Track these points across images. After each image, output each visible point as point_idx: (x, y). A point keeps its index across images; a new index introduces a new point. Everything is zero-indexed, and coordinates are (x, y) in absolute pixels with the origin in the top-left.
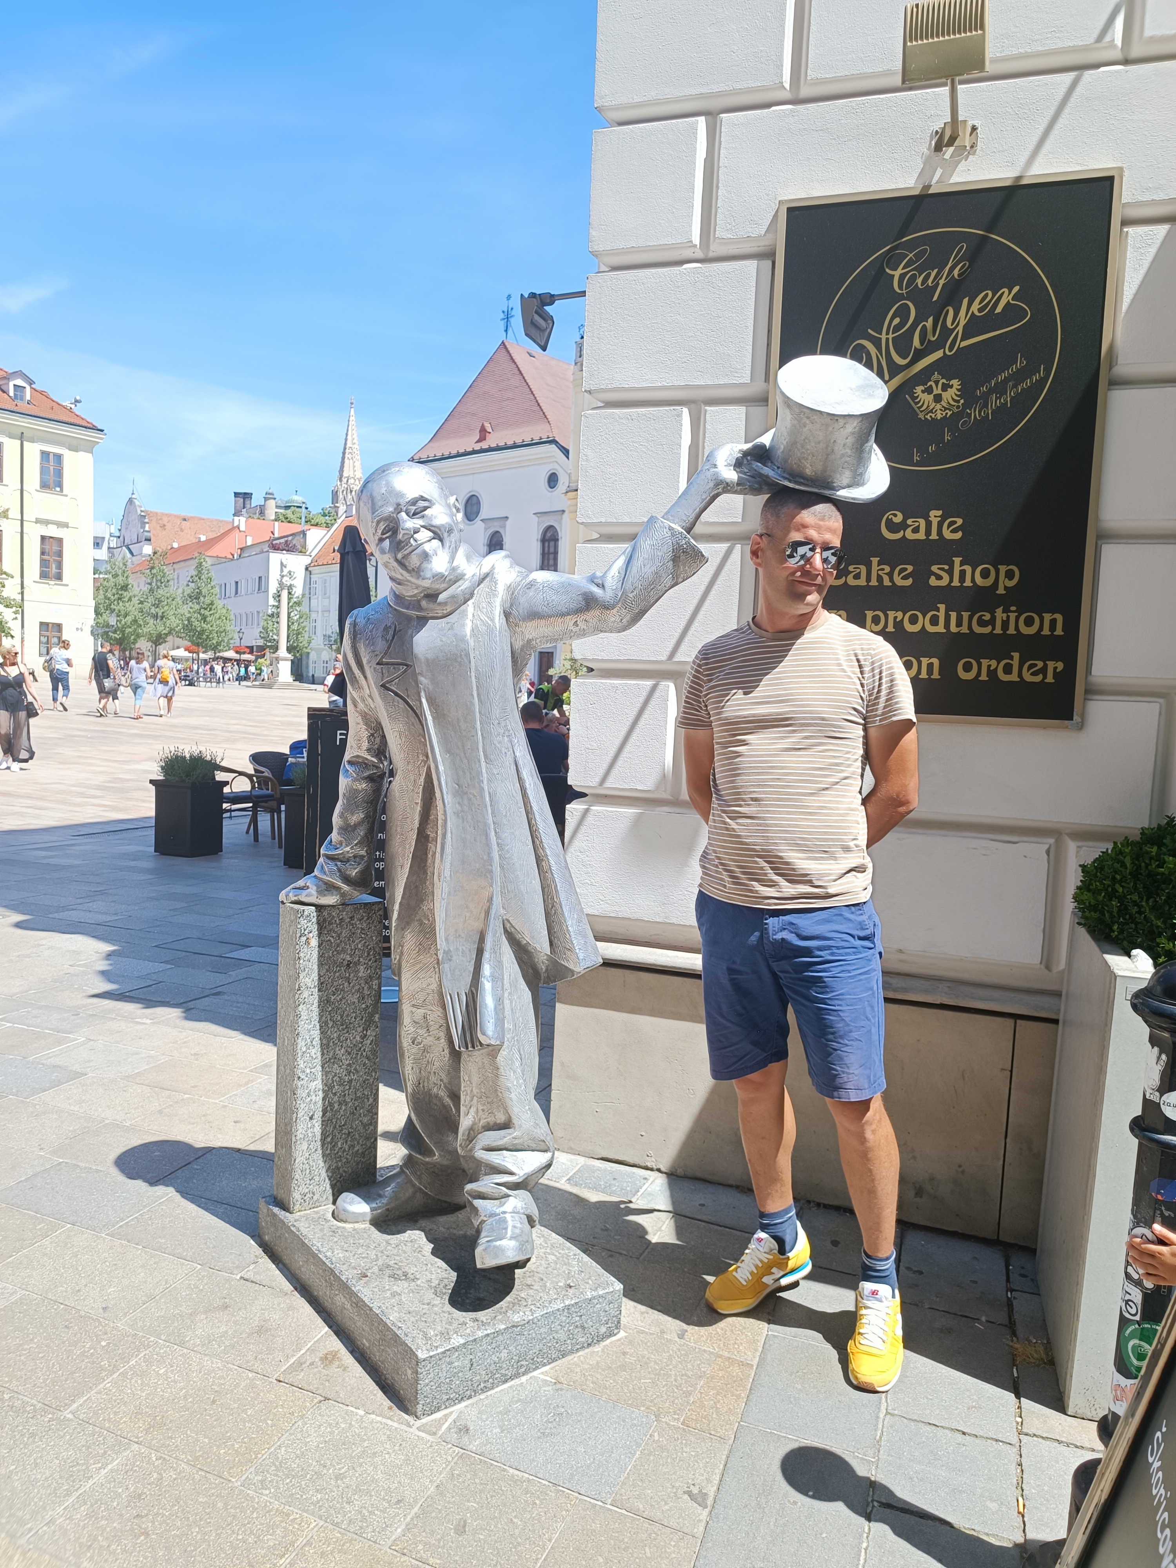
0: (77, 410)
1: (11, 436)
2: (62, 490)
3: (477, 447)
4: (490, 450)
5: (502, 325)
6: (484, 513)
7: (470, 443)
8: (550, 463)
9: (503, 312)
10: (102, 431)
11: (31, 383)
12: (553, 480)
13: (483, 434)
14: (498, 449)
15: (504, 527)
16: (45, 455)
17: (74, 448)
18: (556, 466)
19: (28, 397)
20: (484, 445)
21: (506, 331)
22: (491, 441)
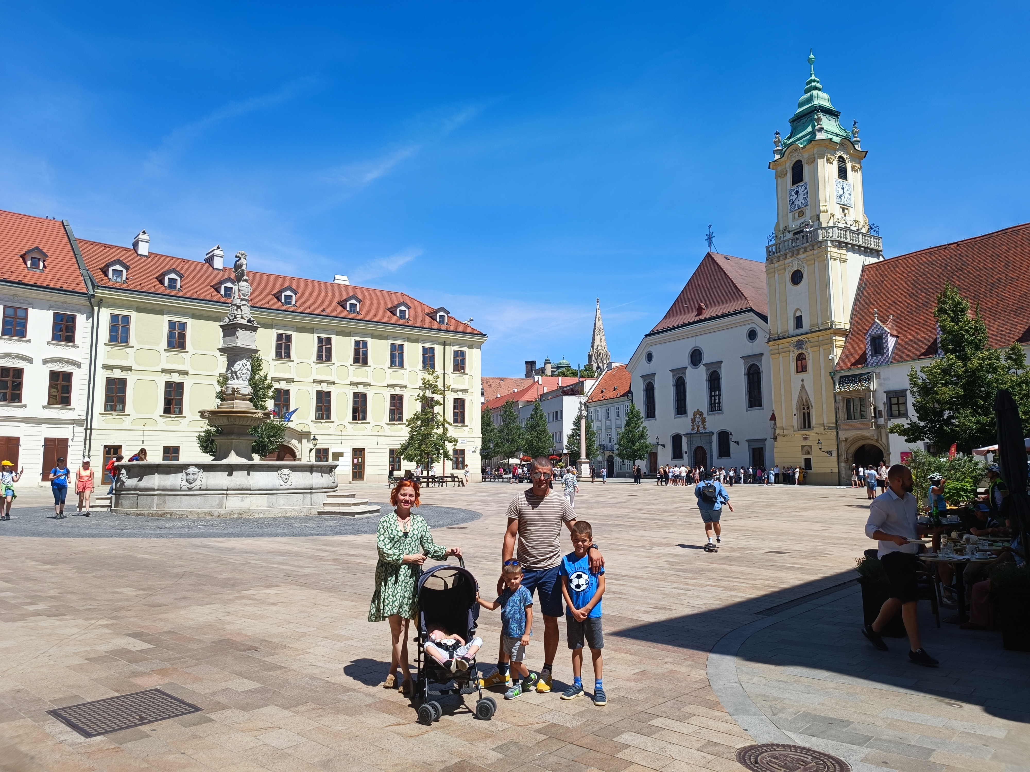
0: (471, 325)
1: (439, 344)
2: (464, 371)
3: (697, 319)
4: (706, 320)
5: (707, 243)
6: (705, 360)
7: (691, 317)
8: (749, 324)
9: (707, 235)
10: (485, 335)
11: (448, 313)
12: (752, 335)
13: (700, 311)
14: (711, 318)
15: (720, 368)
16: (456, 352)
17: (471, 347)
18: (754, 325)
19: (446, 321)
20: (702, 317)
21: (710, 246)
22: (706, 314)
